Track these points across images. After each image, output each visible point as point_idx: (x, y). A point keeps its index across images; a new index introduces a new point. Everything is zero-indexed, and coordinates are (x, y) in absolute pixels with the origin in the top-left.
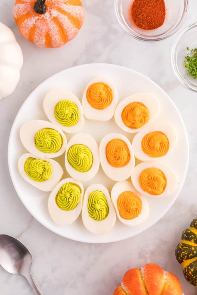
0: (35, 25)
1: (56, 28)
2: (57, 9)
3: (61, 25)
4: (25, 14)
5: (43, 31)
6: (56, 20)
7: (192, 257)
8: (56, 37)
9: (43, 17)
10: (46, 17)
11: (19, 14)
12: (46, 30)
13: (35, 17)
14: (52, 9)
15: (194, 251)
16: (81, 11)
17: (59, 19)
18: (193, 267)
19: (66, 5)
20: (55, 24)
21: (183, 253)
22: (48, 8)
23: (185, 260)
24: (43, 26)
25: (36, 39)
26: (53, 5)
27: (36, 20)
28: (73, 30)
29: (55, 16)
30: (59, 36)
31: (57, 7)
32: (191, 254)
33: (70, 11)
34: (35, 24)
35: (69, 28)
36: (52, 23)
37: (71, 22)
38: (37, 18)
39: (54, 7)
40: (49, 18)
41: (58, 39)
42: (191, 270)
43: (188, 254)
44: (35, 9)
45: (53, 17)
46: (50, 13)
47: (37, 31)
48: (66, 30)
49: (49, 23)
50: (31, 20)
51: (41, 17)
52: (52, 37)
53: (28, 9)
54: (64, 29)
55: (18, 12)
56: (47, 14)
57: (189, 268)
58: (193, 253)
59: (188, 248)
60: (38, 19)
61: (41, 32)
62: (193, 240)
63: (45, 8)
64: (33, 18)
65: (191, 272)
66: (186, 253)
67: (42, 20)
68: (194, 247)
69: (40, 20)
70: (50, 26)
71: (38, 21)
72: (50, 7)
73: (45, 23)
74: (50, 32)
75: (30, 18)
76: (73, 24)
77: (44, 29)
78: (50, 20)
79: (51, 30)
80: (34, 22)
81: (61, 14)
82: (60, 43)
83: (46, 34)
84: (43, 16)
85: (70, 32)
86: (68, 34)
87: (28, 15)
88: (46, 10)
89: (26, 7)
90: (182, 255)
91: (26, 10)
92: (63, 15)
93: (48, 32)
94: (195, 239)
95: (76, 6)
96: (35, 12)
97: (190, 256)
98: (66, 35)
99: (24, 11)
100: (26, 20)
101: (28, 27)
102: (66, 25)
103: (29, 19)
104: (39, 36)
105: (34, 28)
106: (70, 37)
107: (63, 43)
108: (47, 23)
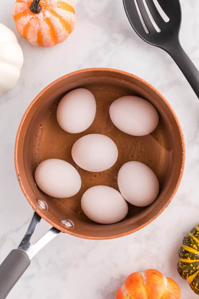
0: (30, 23)
1: (47, 28)
2: (50, 11)
3: (52, 25)
4: (22, 12)
5: (36, 29)
6: (48, 20)
7: (193, 273)
8: (47, 36)
9: (37, 17)
10: (40, 17)
11: (17, 12)
12: (39, 29)
13: (30, 16)
14: (46, 10)
15: (192, 267)
16: (72, 17)
17: (51, 20)
18: (197, 282)
19: (59, 9)
20: (47, 24)
21: (184, 271)
22: (43, 9)
23: (188, 277)
24: (36, 24)
25: (29, 36)
26: (47, 7)
27: (31, 18)
28: (63, 32)
29: (48, 17)
30: (49, 36)
31: (51, 9)
32: (192, 271)
33: (62, 15)
34: (29, 21)
35: (59, 29)
36: (45, 23)
37: (62, 25)
38: (32, 16)
39: (48, 9)
40: (42, 18)
41: (49, 38)
42: (196, 285)
43: (189, 272)
44: (31, 8)
45: (46, 18)
46: (44, 14)
47: (31, 29)
48: (56, 31)
49: (42, 22)
50: (26, 18)
51: (35, 16)
52: (43, 36)
53: (25, 8)
54: (55, 30)
55: (16, 10)
56: (41, 14)
57: (194, 283)
58: (193, 270)
59: (186, 266)
60: (33, 18)
61: (34, 29)
62: (189, 258)
63: (40, 8)
64: (28, 16)
65: (197, 287)
66: (187, 271)
67: (36, 19)
68: (192, 263)
69: (35, 19)
70: (42, 25)
71: (32, 19)
72: (44, 8)
73: (38, 22)
74: (42, 31)
75: (26, 16)
76: (64, 27)
77: (37, 28)
78: (43, 20)
79: (43, 30)
80: (29, 20)
81: (53, 16)
82: (50, 42)
83: (38, 32)
84: (37, 15)
85: (60, 34)
86: (58, 36)
87: (24, 13)
88: (41, 11)
89: (23, 6)
90: (184, 273)
91: (23, 8)
92: (55, 17)
93: (40, 30)
94: (191, 256)
95: (68, 12)
96: (30, 11)
97: (191, 273)
98: (57, 36)
99: (21, 9)
100: (22, 18)
101: (23, 24)
102: (56, 26)
103: (24, 17)
104: (32, 34)
105: (28, 26)
106: (60, 39)
107: (53, 43)
108: (40, 22)
